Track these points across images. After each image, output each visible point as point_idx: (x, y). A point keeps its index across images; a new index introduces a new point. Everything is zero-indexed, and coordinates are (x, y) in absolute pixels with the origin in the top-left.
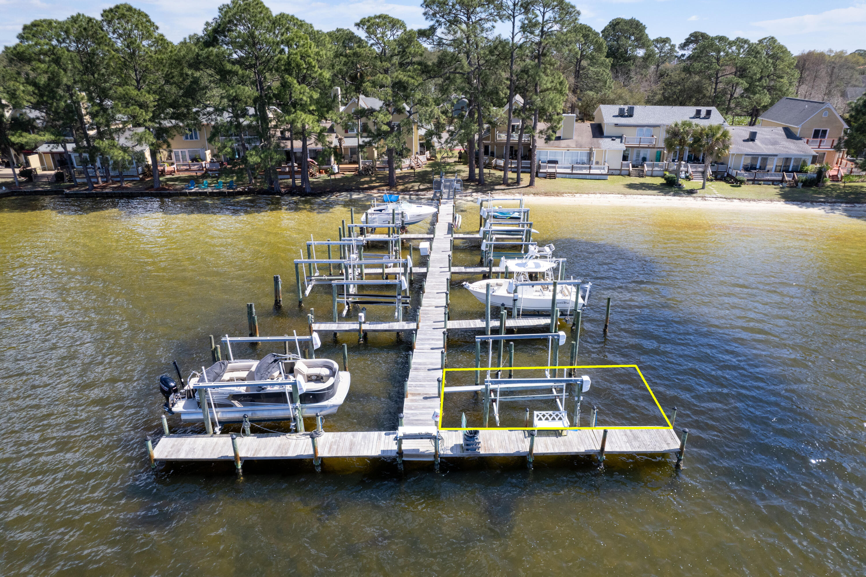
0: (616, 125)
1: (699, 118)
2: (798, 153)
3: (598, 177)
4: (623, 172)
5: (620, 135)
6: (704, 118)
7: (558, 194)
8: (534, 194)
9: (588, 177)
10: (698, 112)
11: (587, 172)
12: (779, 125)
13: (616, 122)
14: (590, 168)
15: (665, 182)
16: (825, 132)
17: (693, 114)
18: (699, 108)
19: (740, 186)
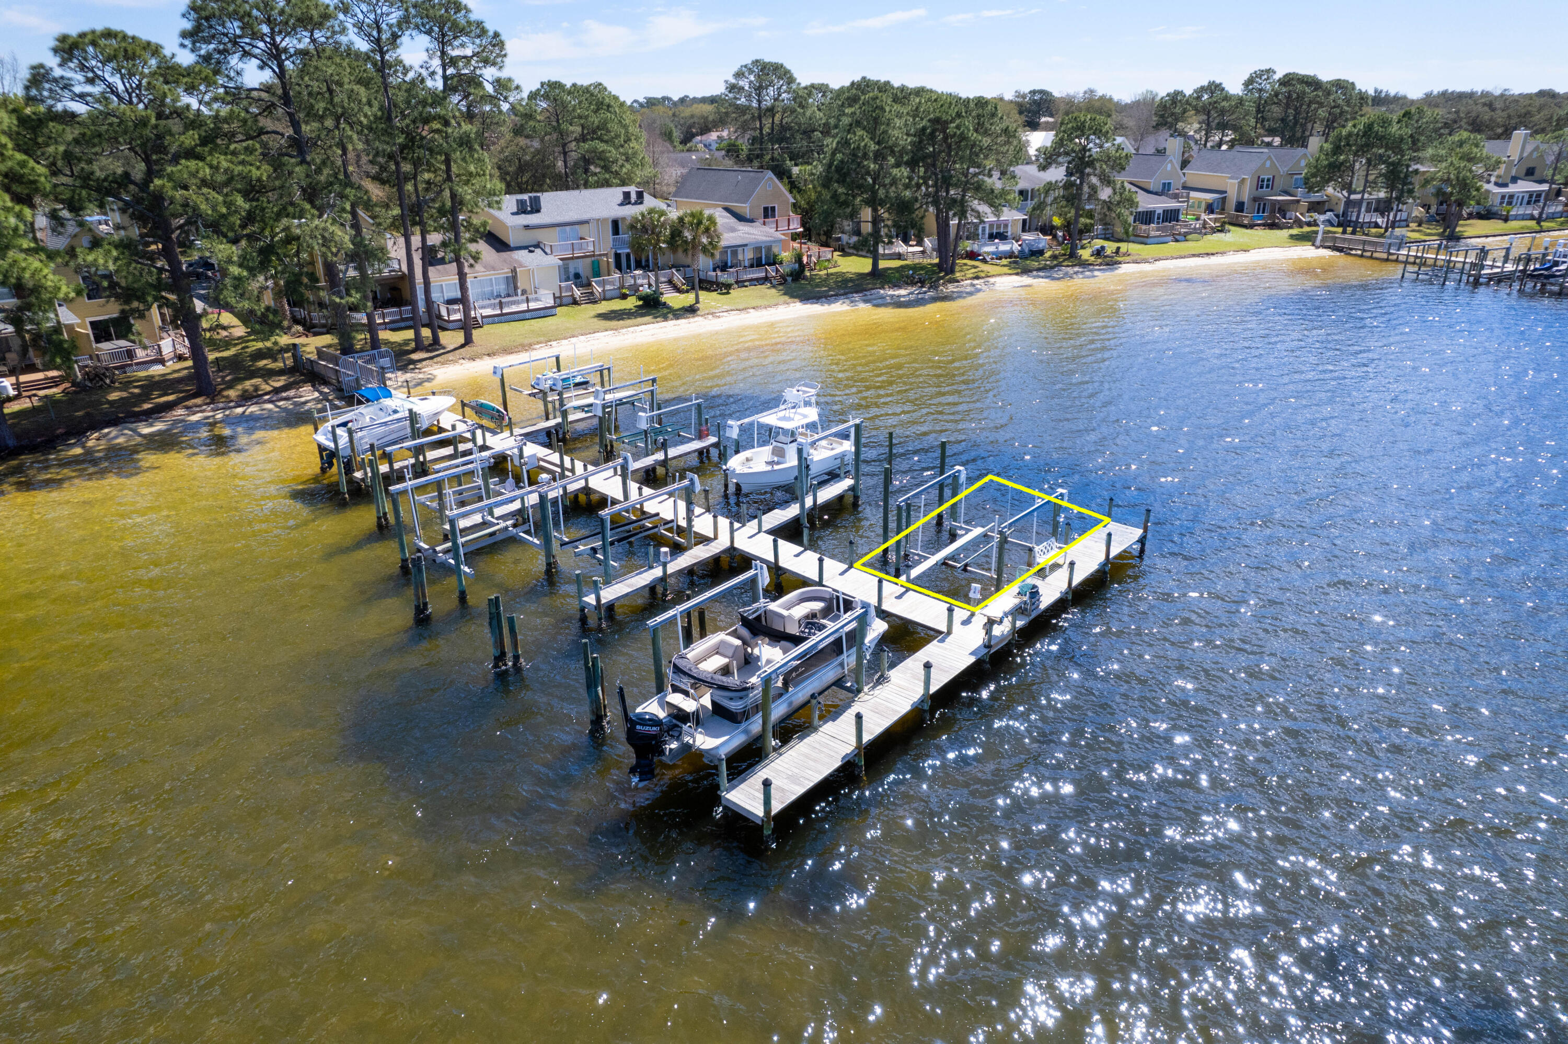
0: (527, 227)
1: (629, 203)
2: (764, 239)
3: (542, 313)
4: (565, 301)
5: (535, 243)
6: (636, 203)
7: (526, 347)
8: (489, 355)
9: (528, 315)
10: (627, 195)
11: (523, 307)
12: (718, 206)
13: (526, 223)
14: (528, 301)
15: (641, 303)
16: (773, 209)
17: (620, 198)
18: (626, 189)
19: (728, 293)
